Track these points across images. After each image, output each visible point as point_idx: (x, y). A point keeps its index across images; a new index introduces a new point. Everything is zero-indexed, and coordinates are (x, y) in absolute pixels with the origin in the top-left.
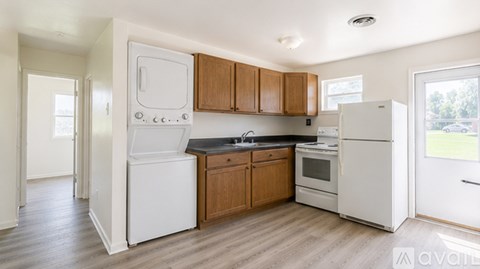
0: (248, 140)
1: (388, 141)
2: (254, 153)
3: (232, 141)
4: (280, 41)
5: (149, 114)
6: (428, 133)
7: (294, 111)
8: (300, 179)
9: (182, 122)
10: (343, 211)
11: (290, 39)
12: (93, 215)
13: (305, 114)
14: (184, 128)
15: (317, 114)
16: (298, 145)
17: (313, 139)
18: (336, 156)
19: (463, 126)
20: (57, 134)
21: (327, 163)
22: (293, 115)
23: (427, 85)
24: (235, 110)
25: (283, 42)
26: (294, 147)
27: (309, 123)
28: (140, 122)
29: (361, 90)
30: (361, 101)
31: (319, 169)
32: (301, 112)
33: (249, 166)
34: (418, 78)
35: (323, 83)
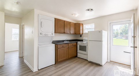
0: (67, 41)
1: (101, 41)
2: (69, 44)
3: (63, 41)
4: (72, 15)
5: (44, 33)
6: (114, 38)
7: (77, 33)
8: (79, 51)
9: (52, 35)
10: (89, 60)
11: (75, 14)
12: (25, 61)
13: (80, 34)
14: (52, 37)
15: (83, 34)
16: (78, 42)
17: (82, 40)
18: (87, 45)
19: (121, 37)
20: (13, 39)
21: (85, 47)
22: (77, 34)
23: (113, 26)
24: (64, 33)
25: (73, 15)
26: (77, 43)
27: (81, 36)
28: (42, 35)
29: (94, 27)
30: (94, 30)
31: (84, 48)
32: (79, 33)
33: (68, 47)
34: (111, 24)
35: (84, 26)
